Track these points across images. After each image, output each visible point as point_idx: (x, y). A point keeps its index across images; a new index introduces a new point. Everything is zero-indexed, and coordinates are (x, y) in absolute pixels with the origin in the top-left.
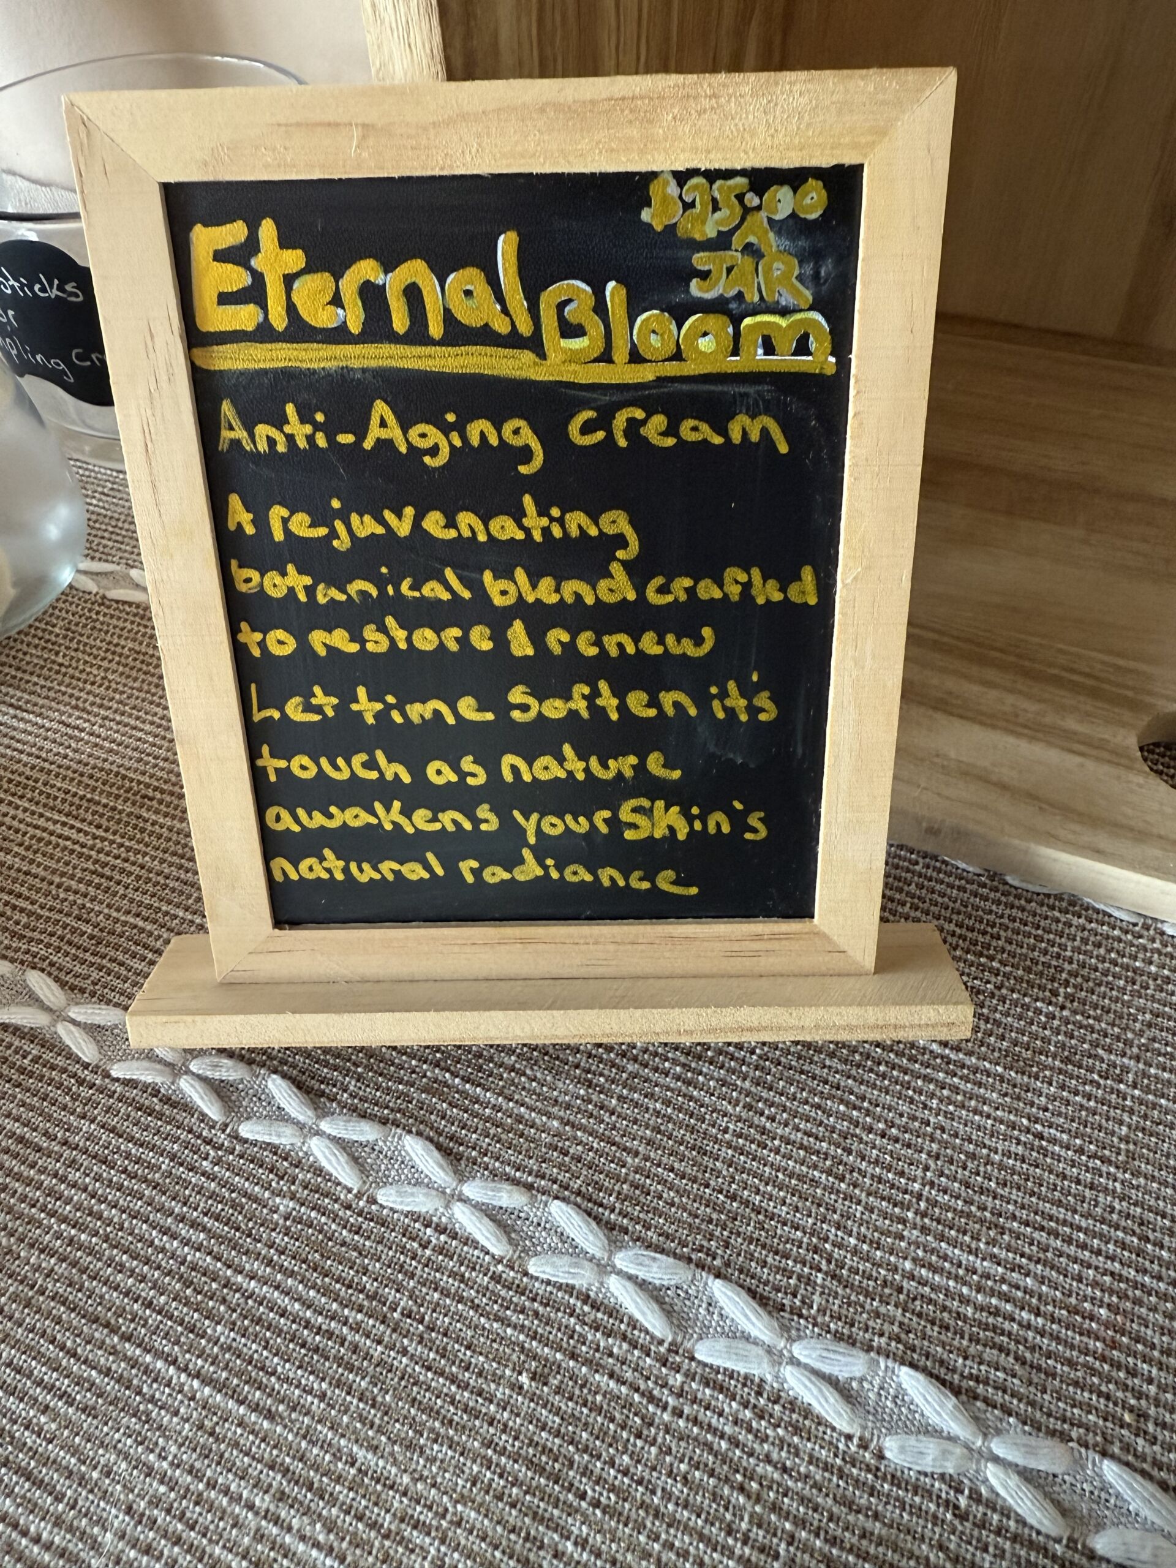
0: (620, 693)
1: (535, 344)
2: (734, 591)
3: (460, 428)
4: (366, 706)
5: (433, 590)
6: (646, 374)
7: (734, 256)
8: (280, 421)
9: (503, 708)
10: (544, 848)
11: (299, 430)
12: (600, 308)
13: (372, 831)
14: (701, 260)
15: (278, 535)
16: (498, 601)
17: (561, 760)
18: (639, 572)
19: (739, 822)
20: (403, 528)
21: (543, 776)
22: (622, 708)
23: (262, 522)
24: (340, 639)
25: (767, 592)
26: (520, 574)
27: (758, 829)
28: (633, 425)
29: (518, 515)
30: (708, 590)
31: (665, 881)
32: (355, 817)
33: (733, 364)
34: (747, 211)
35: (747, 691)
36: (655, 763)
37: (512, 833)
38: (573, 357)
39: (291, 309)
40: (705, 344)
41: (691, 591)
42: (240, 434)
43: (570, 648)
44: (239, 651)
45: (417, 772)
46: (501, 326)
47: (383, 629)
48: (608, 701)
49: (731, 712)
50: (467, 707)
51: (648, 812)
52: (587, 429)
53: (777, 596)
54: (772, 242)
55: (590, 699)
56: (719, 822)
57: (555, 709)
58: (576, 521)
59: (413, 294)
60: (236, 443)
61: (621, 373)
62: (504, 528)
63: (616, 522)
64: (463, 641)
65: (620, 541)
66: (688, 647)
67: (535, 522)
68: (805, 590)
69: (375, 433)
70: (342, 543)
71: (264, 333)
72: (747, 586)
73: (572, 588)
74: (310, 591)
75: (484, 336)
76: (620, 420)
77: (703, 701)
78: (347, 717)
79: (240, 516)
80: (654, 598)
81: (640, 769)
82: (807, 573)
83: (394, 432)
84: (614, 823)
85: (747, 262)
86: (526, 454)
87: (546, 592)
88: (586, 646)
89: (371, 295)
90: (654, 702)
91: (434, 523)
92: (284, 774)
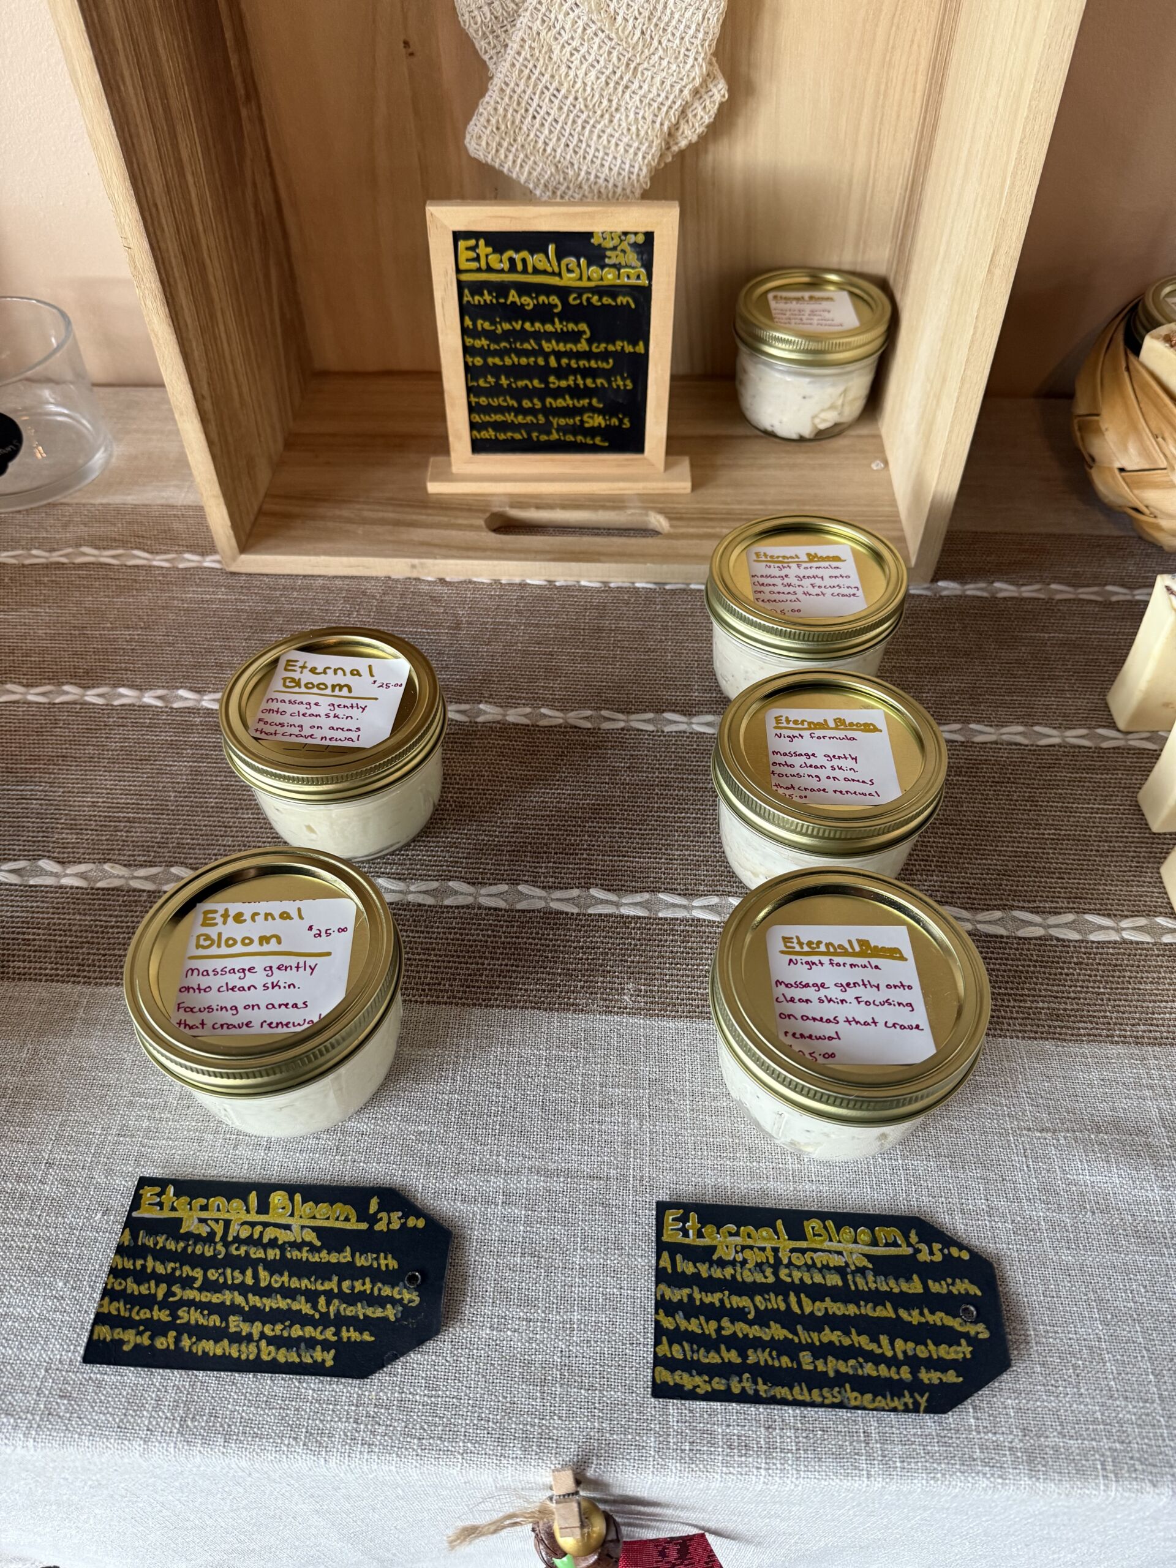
0: (584, 378)
1: (560, 275)
2: (619, 348)
3: (537, 298)
4: (504, 381)
5: (526, 346)
6: (592, 284)
7: (618, 252)
8: (482, 295)
9: (547, 383)
10: (559, 429)
11: (488, 298)
12: (579, 265)
13: (504, 422)
14: (608, 253)
15: (480, 328)
16: (547, 350)
17: (565, 400)
18: (590, 341)
19: (621, 421)
20: (518, 326)
21: (559, 406)
22: (585, 384)
23: (475, 325)
24: (497, 361)
25: (629, 349)
26: (554, 342)
27: (627, 423)
28: (588, 299)
29: (553, 323)
30: (611, 348)
31: (598, 440)
32: (499, 418)
33: (618, 282)
34: (621, 241)
35: (623, 379)
36: (594, 402)
37: (549, 423)
38: (570, 279)
39: (487, 263)
40: (610, 276)
41: (606, 348)
42: (470, 299)
43: (569, 365)
44: (466, 364)
45: (520, 403)
46: (550, 270)
47: (510, 358)
48: (580, 382)
49: (618, 386)
50: (536, 383)
51: (592, 418)
52: (575, 299)
53: (632, 350)
54: (628, 249)
55: (575, 380)
56: (615, 421)
57: (563, 384)
58: (571, 326)
59: (524, 261)
60: (468, 302)
61: (585, 283)
62: (549, 328)
63: (583, 327)
64: (535, 362)
65: (584, 332)
66: (605, 365)
67: (558, 326)
68: (640, 348)
69: (510, 299)
70: (499, 331)
71: (479, 270)
72: (623, 347)
73: (569, 346)
74: (488, 346)
75: (545, 272)
76: (585, 297)
77: (610, 382)
78: (498, 384)
79: (468, 322)
80: (594, 350)
81: (590, 404)
82: (641, 344)
83: (517, 299)
84: (582, 421)
85: (622, 254)
86: (556, 306)
87: (561, 347)
88: (573, 364)
89: (512, 260)
90: (594, 382)
91: (527, 326)
92: (477, 403)
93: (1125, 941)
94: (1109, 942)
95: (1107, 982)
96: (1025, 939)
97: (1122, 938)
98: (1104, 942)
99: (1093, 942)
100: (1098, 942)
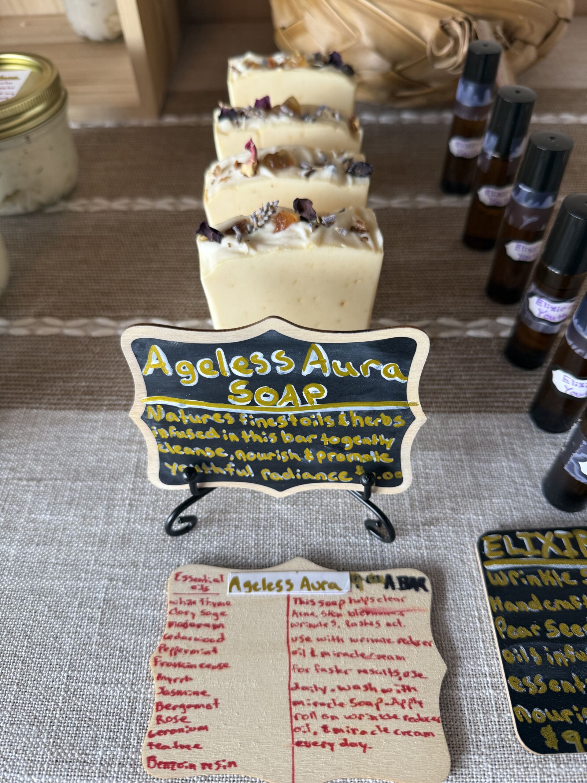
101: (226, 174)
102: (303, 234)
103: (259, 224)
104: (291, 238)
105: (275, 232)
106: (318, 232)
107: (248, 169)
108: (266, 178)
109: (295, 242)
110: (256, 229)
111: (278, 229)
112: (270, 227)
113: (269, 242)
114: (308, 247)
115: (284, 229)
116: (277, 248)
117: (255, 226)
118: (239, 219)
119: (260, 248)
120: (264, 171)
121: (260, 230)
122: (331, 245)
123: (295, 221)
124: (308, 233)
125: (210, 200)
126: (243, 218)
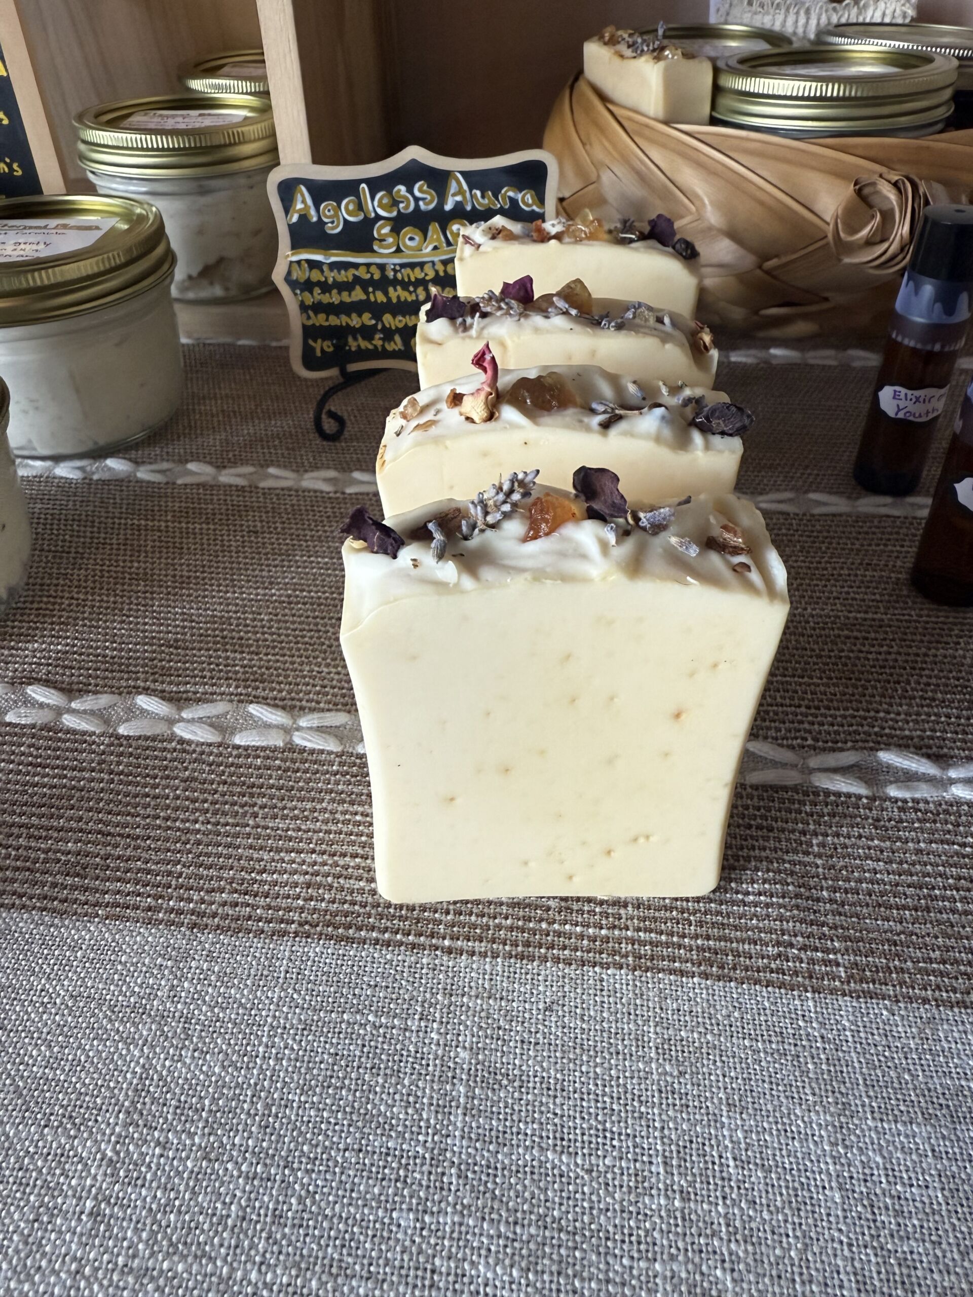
93: (291, 748)
94: (264, 749)
95: (215, 813)
96: (128, 738)
97: (291, 742)
98: (257, 748)
99: (238, 747)
100: (246, 748)
101: (429, 416)
102: (593, 549)
103: (490, 519)
104: (563, 555)
105: (525, 539)
106: (629, 545)
107: (475, 407)
108: (513, 426)
109: (574, 566)
110: (482, 531)
111: (533, 534)
112: (515, 528)
113: (507, 562)
114: (604, 579)
115: (547, 534)
116: (528, 575)
117: (480, 523)
118: (445, 508)
119: (488, 574)
120: (509, 413)
121: (489, 533)
122: (663, 578)
123: (575, 518)
124: (604, 546)
125: (387, 467)
126: (454, 505)
